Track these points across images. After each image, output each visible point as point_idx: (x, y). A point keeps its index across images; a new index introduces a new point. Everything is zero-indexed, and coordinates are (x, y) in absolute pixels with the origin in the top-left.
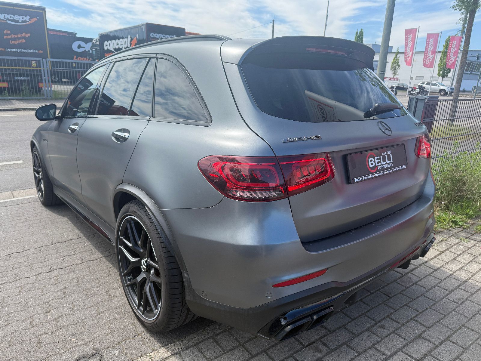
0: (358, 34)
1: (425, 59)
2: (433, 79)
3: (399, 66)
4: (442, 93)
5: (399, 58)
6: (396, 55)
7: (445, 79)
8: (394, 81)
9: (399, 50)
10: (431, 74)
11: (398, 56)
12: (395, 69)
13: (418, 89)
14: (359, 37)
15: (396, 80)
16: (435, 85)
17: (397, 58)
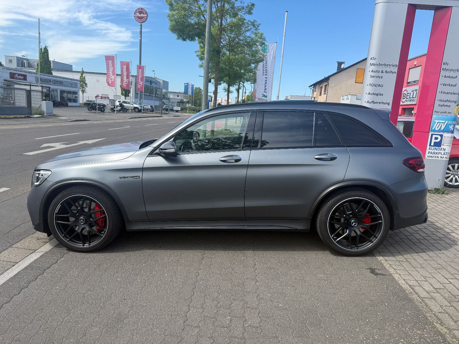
0: (43, 50)
1: (122, 82)
2: (117, 97)
3: (86, 84)
4: (136, 110)
5: (85, 77)
6: (82, 75)
7: (127, 98)
8: (106, 100)
9: (83, 70)
10: (114, 93)
11: (84, 75)
12: (83, 87)
13: (120, 107)
14: (44, 53)
15: (107, 98)
16: (129, 103)
17: (83, 77)
